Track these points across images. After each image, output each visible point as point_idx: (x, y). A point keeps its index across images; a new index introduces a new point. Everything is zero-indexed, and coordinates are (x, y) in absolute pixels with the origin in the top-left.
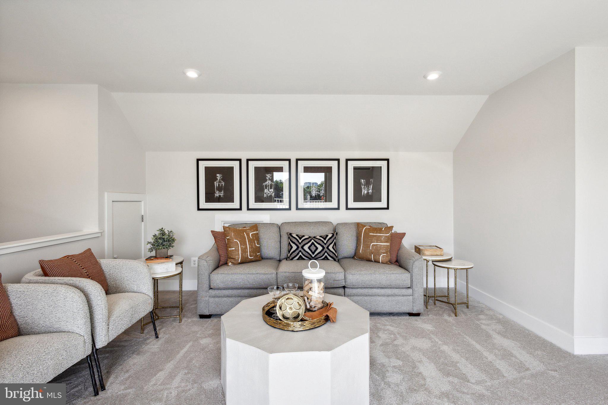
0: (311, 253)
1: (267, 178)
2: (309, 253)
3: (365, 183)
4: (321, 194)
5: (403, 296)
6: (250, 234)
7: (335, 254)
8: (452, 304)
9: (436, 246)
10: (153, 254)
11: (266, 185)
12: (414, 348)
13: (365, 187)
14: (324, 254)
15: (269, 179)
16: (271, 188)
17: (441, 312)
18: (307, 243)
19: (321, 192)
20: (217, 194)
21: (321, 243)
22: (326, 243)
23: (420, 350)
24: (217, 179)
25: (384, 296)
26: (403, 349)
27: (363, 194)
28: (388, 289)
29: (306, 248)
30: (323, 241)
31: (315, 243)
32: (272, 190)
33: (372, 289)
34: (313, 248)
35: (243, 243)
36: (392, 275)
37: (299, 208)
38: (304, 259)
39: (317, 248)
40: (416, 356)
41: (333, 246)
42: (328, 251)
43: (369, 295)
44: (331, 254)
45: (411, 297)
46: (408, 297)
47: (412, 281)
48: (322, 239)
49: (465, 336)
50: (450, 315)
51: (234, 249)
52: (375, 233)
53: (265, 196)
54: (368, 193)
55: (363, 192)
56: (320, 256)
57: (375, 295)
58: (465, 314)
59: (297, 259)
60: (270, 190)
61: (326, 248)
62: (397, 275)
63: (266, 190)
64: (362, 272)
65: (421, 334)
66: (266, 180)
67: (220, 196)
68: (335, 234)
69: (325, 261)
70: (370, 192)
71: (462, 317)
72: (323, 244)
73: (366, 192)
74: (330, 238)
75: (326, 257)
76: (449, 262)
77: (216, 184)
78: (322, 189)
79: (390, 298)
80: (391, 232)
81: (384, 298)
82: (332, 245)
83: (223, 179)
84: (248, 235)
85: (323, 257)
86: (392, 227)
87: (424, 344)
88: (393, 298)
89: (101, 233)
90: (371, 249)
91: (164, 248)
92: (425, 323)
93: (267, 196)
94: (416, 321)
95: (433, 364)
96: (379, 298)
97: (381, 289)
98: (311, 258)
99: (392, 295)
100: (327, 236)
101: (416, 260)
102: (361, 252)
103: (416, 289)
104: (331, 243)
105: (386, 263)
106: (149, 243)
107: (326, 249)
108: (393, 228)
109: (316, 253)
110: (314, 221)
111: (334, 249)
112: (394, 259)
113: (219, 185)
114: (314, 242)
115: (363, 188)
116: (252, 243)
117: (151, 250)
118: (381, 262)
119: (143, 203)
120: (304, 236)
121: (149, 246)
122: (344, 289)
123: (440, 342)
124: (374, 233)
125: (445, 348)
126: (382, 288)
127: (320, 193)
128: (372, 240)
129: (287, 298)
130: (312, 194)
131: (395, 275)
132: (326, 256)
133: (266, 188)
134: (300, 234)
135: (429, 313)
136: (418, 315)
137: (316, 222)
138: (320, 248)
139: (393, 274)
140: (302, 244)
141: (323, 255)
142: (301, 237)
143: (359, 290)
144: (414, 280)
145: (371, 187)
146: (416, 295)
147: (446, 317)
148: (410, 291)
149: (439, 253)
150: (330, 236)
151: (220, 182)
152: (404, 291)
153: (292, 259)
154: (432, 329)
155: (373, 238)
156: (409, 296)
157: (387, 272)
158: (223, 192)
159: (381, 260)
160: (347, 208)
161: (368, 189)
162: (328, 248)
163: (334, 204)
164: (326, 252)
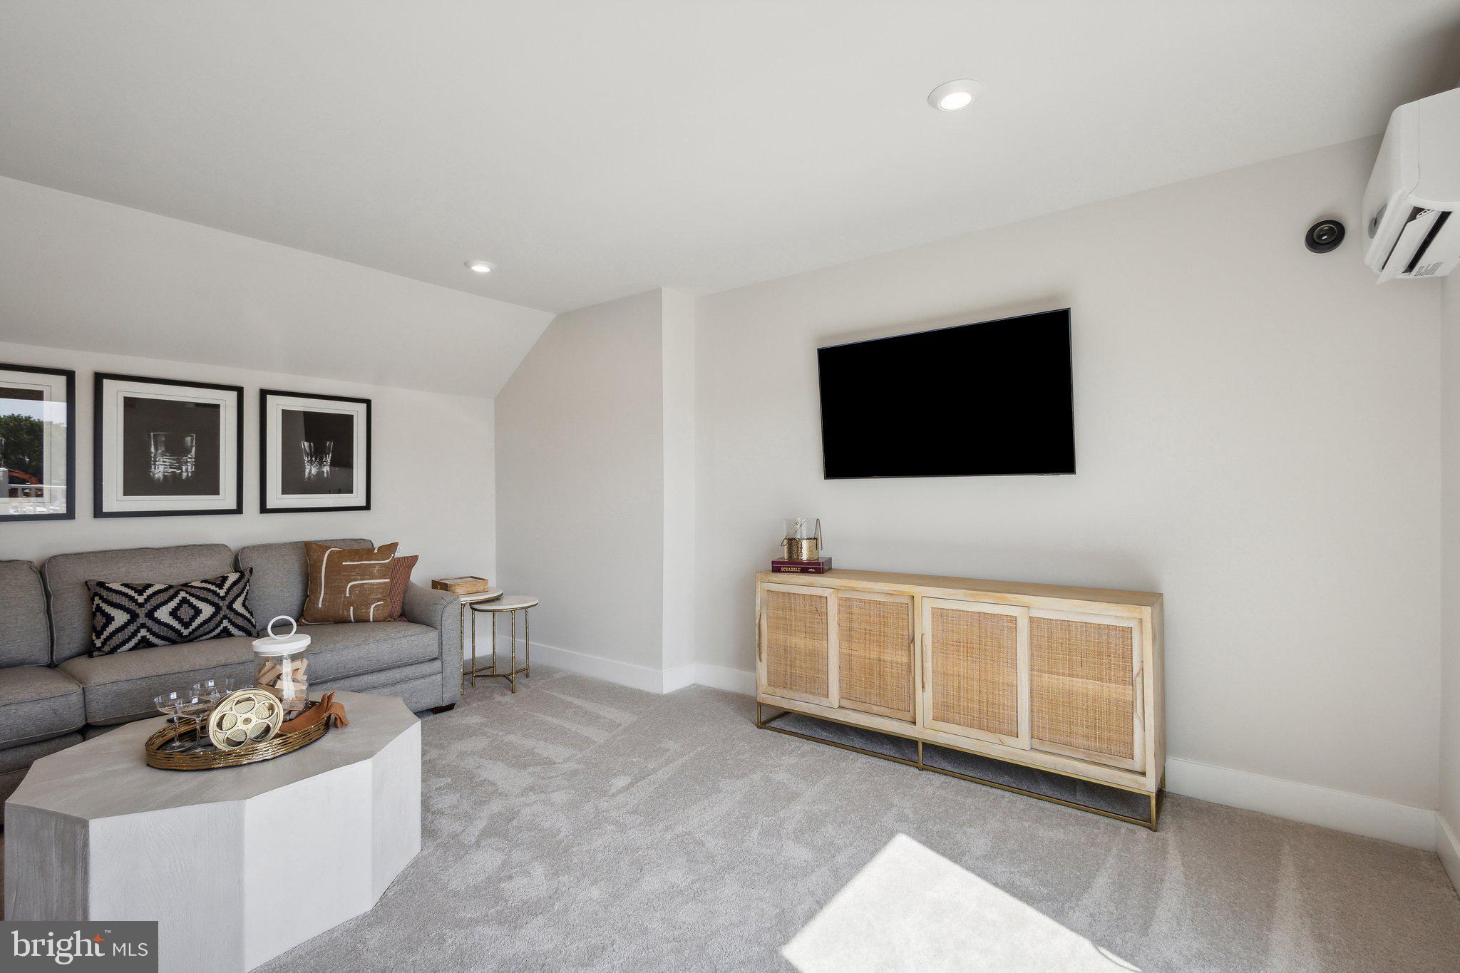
0: (178, 626)
2: (171, 628)
3: (313, 450)
4: (184, 475)
5: (424, 677)
7: (249, 621)
8: (504, 676)
9: (471, 577)
12: (462, 755)
13: (313, 459)
14: (221, 622)
17: (488, 694)
18: (166, 602)
19: (184, 468)
21: (210, 597)
22: (225, 596)
23: (473, 753)
26: (444, 762)
27: (307, 475)
28: (394, 670)
29: (163, 614)
30: (214, 593)
31: (192, 600)
34: (186, 613)
36: (404, 641)
37: (104, 510)
38: (154, 645)
39: (197, 612)
40: (470, 763)
41: (244, 601)
42: (231, 615)
44: (240, 621)
45: (439, 677)
46: (434, 677)
47: (441, 643)
48: (213, 588)
49: (535, 714)
50: (503, 695)
52: (358, 561)
54: (320, 473)
55: (307, 471)
56: (206, 631)
58: (527, 686)
59: (130, 650)
61: (224, 608)
64: (338, 646)
65: (466, 733)
68: (248, 571)
69: (224, 639)
70: (325, 471)
71: (522, 691)
72: (216, 600)
73: (314, 471)
74: (235, 583)
75: (226, 630)
76: (497, 602)
78: (189, 460)
79: (397, 687)
80: (392, 556)
82: (241, 600)
85: (218, 631)
86: (396, 544)
87: (479, 743)
88: (404, 686)
90: (348, 595)
92: (467, 715)
94: (450, 717)
95: (499, 763)
98: (178, 639)
99: (402, 681)
100: (225, 579)
101: (448, 604)
102: (320, 606)
103: (449, 659)
104: (239, 595)
105: (385, 620)
107: (225, 611)
108: (398, 547)
109: (194, 625)
110: (171, 545)
111: (246, 608)
112: (397, 611)
114: (188, 597)
115: (308, 461)
118: (371, 620)
120: (149, 586)
123: (501, 734)
124: (354, 561)
125: (511, 738)
126: (381, 671)
127: (182, 472)
128: (351, 576)
129: (236, 700)
130: (154, 474)
131: (409, 638)
132: (227, 628)
134: (139, 580)
135: (468, 700)
136: (450, 707)
137: (177, 547)
138: (207, 611)
139: (404, 637)
140: (148, 607)
141: (218, 625)
142: (140, 588)
144: (444, 642)
145: (329, 460)
146: (448, 670)
147: (498, 698)
148: (437, 664)
149: (481, 588)
150: (233, 577)
152: (427, 668)
153: (113, 651)
154: (480, 721)
155: (352, 572)
156: (435, 674)
157: (393, 635)
159: (373, 615)
160: (264, 509)
161: (321, 464)
162: (230, 607)
163: (226, 498)
164: (225, 617)
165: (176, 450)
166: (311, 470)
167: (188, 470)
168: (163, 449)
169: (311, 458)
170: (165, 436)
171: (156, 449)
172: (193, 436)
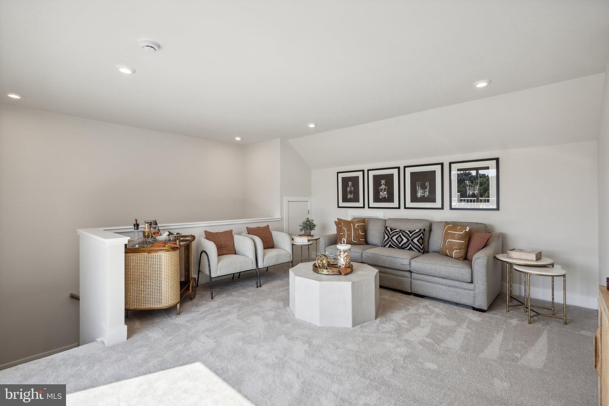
0: (398, 243)
1: (382, 183)
2: (396, 243)
3: (470, 184)
4: (426, 195)
5: (464, 289)
6: (356, 225)
7: (419, 247)
10: (303, 232)
11: (381, 189)
15: (384, 184)
16: (385, 192)
18: (395, 235)
20: (349, 196)
21: (407, 236)
22: (411, 237)
24: (349, 185)
25: (445, 285)
29: (394, 238)
32: (386, 193)
33: (435, 278)
34: (400, 239)
35: (349, 230)
36: (451, 268)
37: (406, 207)
38: (393, 248)
39: (402, 240)
41: (419, 240)
42: (412, 243)
43: (431, 282)
44: (415, 246)
45: (472, 292)
46: (469, 291)
51: (342, 234)
53: (381, 197)
54: (474, 194)
55: (468, 193)
56: (405, 246)
57: (437, 283)
59: (388, 247)
60: (384, 193)
61: (410, 240)
62: (456, 268)
63: (381, 193)
66: (381, 185)
67: (351, 198)
68: (423, 230)
69: (411, 251)
70: (476, 193)
72: (408, 237)
77: (348, 189)
78: (427, 191)
79: (451, 289)
80: (464, 231)
81: (445, 287)
82: (417, 239)
83: (353, 186)
84: (354, 225)
85: (408, 248)
88: (454, 289)
89: (281, 218)
90: (446, 245)
91: (307, 230)
93: (382, 197)
96: (441, 286)
97: (443, 279)
98: (397, 247)
99: (453, 286)
100: (414, 231)
104: (417, 237)
105: (458, 259)
106: (300, 226)
109: (402, 244)
111: (419, 242)
113: (350, 190)
114: (402, 235)
115: (468, 189)
116: (357, 231)
117: (301, 230)
118: (453, 257)
119: (309, 202)
120: (395, 229)
121: (301, 227)
122: (411, 274)
124: (451, 231)
128: (449, 237)
130: (418, 196)
132: (410, 247)
133: (381, 191)
135: (494, 312)
136: (482, 311)
138: (405, 240)
140: (392, 235)
141: (408, 246)
142: (392, 230)
143: (422, 276)
144: (474, 276)
145: (477, 188)
146: (477, 291)
148: (471, 286)
149: (530, 258)
150: (417, 231)
151: (351, 188)
152: (466, 285)
156: (471, 290)
158: (352, 195)
159: (454, 255)
160: (451, 208)
161: (474, 190)
162: (412, 240)
163: (438, 204)
164: (410, 243)
165: (423, 187)
166: (470, 192)
167: (427, 194)
168: (420, 187)
169: (469, 187)
170: (420, 183)
171: (418, 188)
172: (428, 182)
